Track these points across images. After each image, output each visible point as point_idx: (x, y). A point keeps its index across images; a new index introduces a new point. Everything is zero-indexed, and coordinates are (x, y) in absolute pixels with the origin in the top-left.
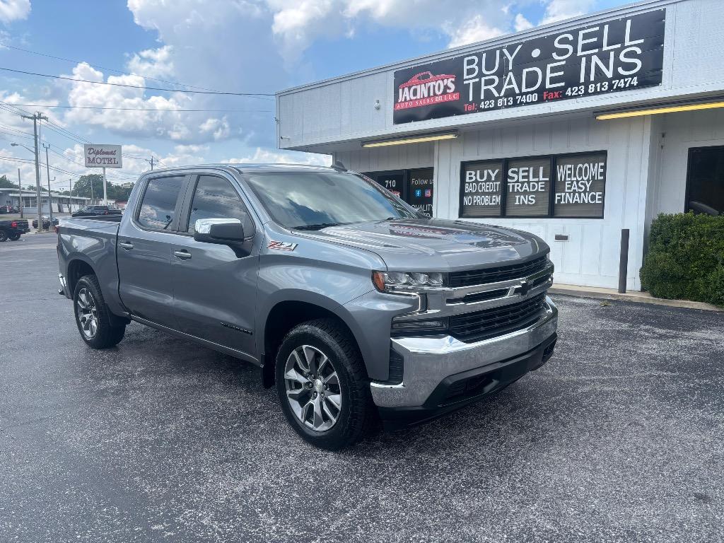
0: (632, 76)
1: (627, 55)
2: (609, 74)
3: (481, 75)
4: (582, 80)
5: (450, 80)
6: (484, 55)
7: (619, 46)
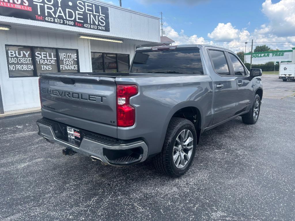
0: (103, 27)
1: (101, 19)
2: (97, 24)
3: (44, 2)
4: (89, 23)
7: (98, 14)
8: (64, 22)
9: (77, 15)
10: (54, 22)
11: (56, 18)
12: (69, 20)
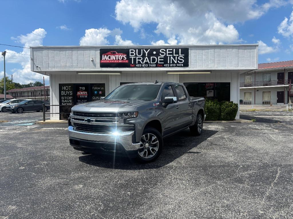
0: (182, 64)
1: (180, 58)
2: (176, 62)
3: (136, 56)
4: (169, 62)
5: (125, 56)
6: (137, 50)
7: (178, 55)
8: (148, 66)
9: (159, 59)
10: (142, 67)
11: (144, 64)
12: (152, 64)
